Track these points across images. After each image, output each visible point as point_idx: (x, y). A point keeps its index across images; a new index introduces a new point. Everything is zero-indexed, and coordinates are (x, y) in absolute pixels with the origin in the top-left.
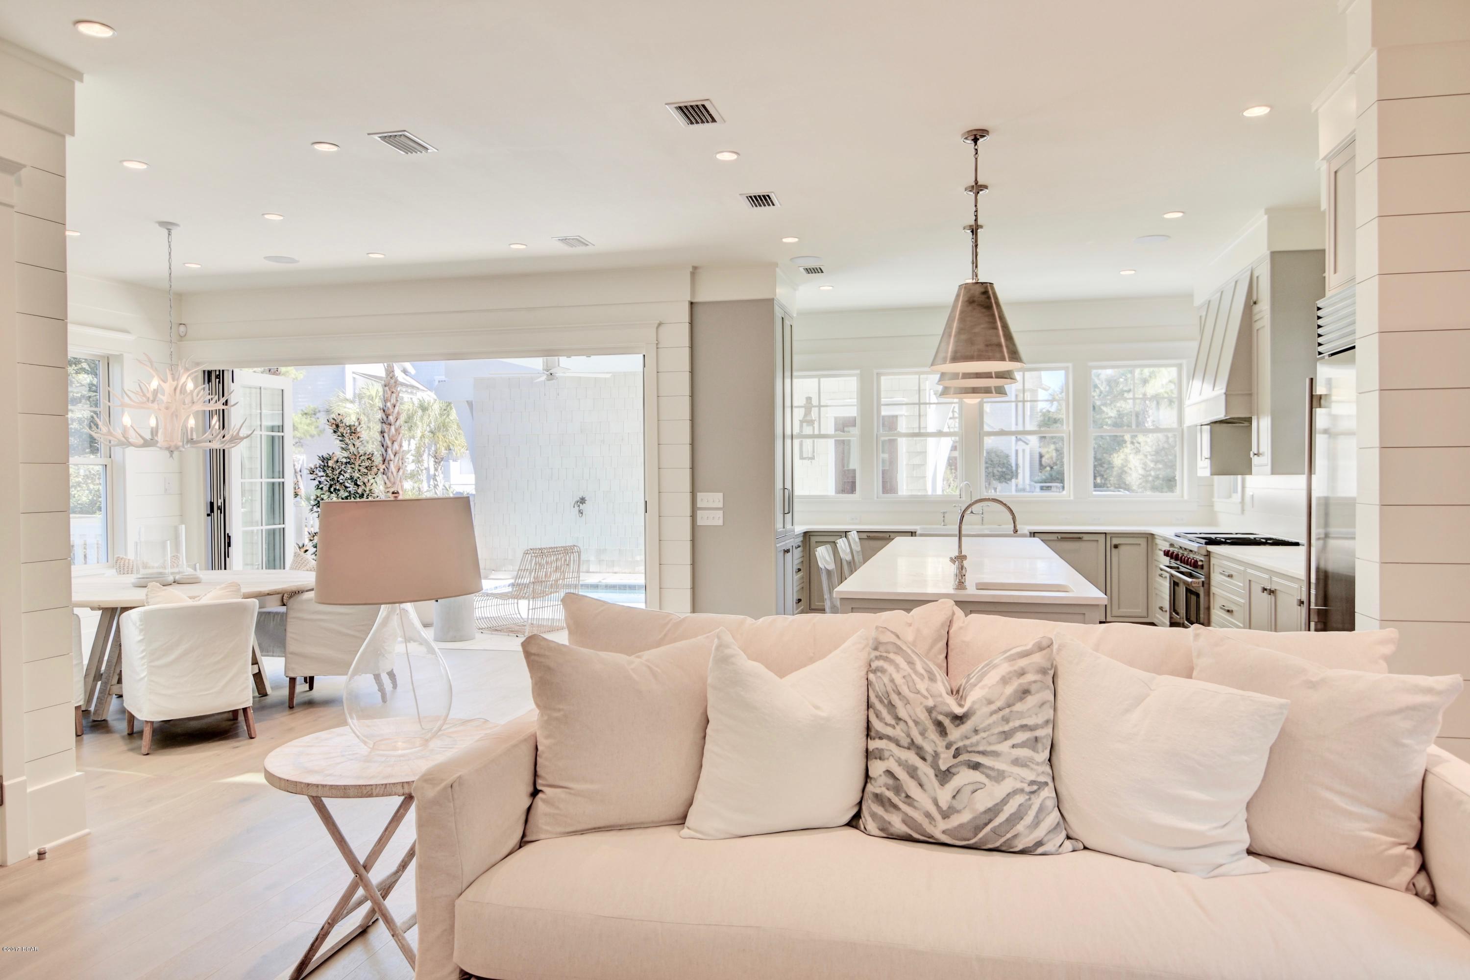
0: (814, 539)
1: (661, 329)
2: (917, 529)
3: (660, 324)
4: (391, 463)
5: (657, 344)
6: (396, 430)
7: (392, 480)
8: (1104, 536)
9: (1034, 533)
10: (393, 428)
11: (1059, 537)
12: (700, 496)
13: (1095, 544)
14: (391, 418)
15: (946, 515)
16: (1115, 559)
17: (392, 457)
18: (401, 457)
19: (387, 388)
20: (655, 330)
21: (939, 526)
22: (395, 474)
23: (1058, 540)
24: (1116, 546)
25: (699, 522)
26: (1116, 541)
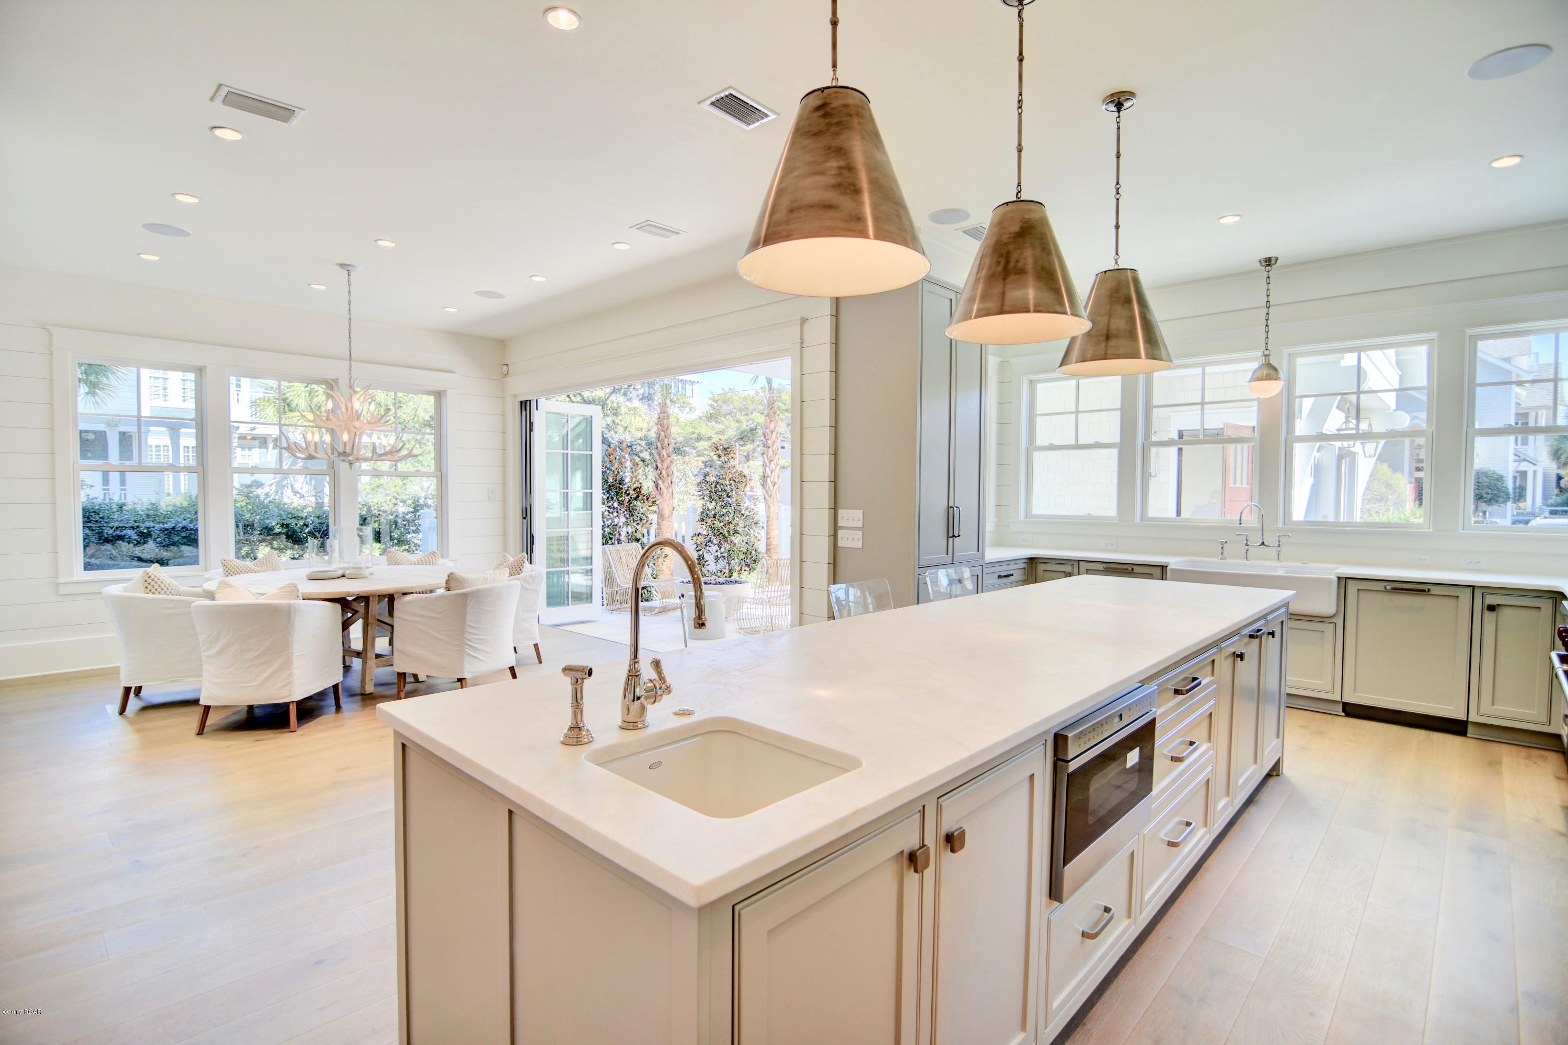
0: (1041, 567)
1: (807, 327)
2: (1169, 563)
3: (804, 321)
4: (768, 479)
5: (802, 343)
6: (773, 452)
7: (770, 493)
8: (1469, 590)
9: (1346, 578)
10: (770, 450)
11: (1388, 588)
12: (841, 512)
13: (1452, 602)
14: (769, 442)
15: (1225, 546)
16: (1489, 629)
17: (769, 473)
18: (777, 475)
19: (767, 418)
20: (799, 326)
21: (1215, 560)
22: (771, 487)
23: (1386, 591)
24: (1491, 608)
25: (841, 543)
26: (1491, 600)
